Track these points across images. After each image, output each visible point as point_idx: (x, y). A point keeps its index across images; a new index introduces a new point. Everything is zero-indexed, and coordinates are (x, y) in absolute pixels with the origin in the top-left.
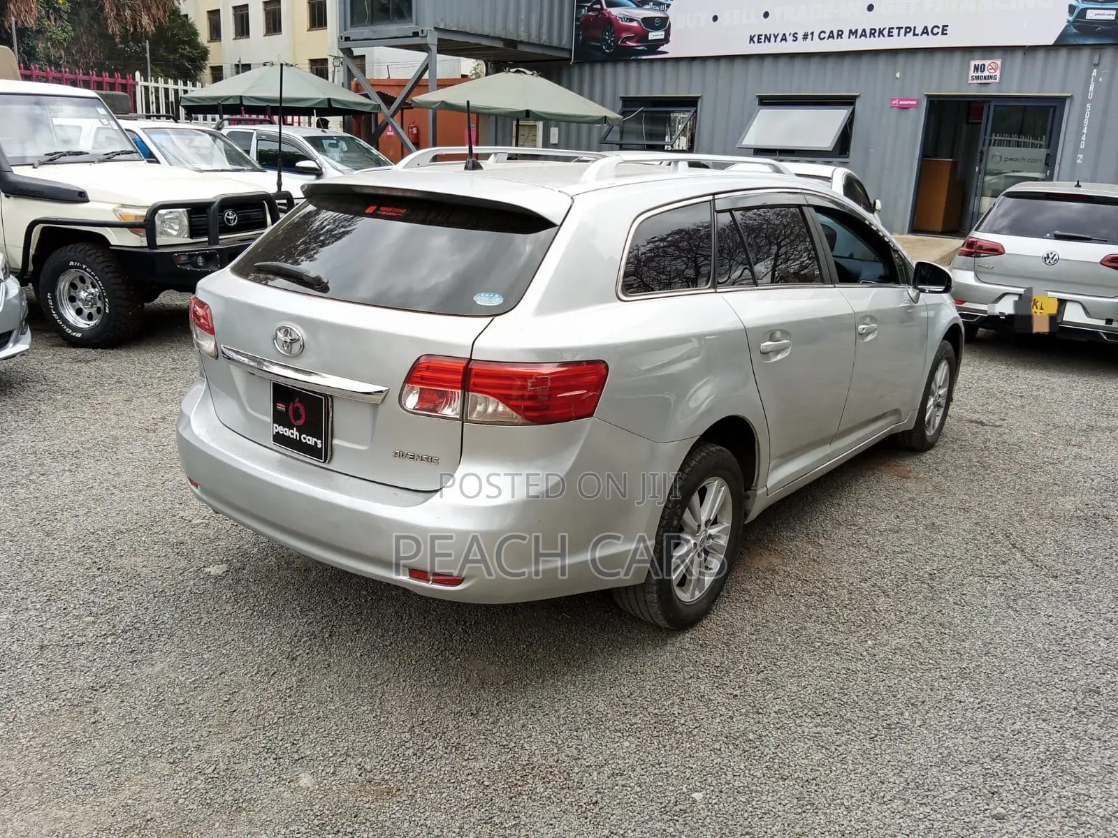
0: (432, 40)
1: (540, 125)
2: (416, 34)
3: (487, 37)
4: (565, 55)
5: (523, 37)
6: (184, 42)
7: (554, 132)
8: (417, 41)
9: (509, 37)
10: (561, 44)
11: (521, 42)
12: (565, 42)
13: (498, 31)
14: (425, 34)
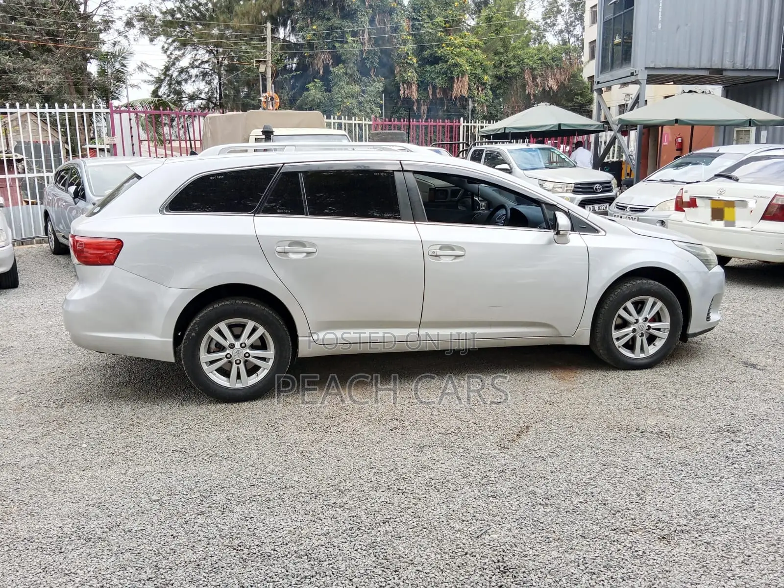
0: (642, 76)
1: (753, 130)
2: (632, 74)
3: (694, 69)
4: (773, 75)
5: (728, 65)
6: (577, 94)
7: (764, 134)
8: (633, 79)
9: (714, 67)
10: (766, 65)
11: (726, 70)
12: (771, 65)
13: (705, 64)
14: (637, 73)
